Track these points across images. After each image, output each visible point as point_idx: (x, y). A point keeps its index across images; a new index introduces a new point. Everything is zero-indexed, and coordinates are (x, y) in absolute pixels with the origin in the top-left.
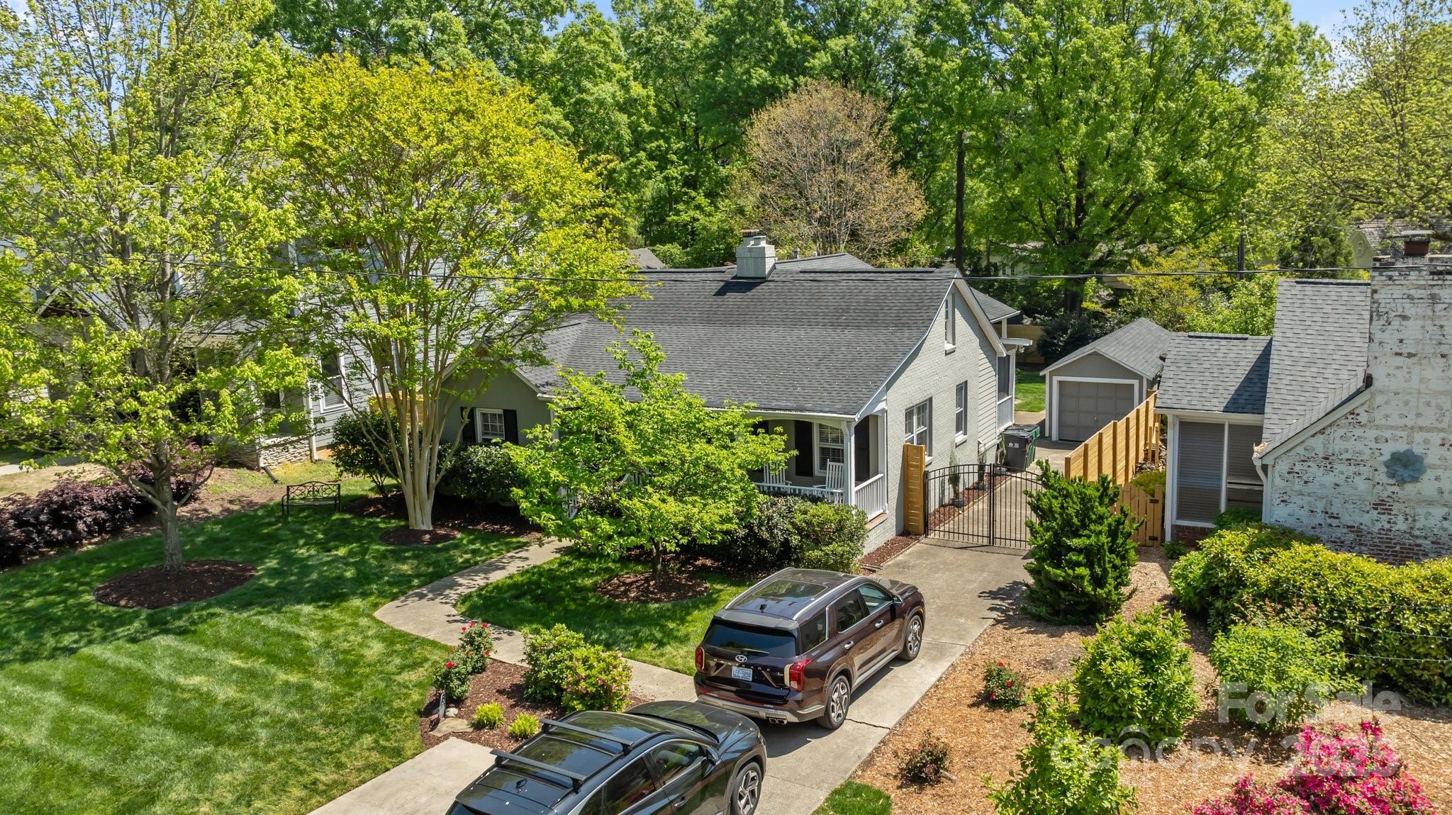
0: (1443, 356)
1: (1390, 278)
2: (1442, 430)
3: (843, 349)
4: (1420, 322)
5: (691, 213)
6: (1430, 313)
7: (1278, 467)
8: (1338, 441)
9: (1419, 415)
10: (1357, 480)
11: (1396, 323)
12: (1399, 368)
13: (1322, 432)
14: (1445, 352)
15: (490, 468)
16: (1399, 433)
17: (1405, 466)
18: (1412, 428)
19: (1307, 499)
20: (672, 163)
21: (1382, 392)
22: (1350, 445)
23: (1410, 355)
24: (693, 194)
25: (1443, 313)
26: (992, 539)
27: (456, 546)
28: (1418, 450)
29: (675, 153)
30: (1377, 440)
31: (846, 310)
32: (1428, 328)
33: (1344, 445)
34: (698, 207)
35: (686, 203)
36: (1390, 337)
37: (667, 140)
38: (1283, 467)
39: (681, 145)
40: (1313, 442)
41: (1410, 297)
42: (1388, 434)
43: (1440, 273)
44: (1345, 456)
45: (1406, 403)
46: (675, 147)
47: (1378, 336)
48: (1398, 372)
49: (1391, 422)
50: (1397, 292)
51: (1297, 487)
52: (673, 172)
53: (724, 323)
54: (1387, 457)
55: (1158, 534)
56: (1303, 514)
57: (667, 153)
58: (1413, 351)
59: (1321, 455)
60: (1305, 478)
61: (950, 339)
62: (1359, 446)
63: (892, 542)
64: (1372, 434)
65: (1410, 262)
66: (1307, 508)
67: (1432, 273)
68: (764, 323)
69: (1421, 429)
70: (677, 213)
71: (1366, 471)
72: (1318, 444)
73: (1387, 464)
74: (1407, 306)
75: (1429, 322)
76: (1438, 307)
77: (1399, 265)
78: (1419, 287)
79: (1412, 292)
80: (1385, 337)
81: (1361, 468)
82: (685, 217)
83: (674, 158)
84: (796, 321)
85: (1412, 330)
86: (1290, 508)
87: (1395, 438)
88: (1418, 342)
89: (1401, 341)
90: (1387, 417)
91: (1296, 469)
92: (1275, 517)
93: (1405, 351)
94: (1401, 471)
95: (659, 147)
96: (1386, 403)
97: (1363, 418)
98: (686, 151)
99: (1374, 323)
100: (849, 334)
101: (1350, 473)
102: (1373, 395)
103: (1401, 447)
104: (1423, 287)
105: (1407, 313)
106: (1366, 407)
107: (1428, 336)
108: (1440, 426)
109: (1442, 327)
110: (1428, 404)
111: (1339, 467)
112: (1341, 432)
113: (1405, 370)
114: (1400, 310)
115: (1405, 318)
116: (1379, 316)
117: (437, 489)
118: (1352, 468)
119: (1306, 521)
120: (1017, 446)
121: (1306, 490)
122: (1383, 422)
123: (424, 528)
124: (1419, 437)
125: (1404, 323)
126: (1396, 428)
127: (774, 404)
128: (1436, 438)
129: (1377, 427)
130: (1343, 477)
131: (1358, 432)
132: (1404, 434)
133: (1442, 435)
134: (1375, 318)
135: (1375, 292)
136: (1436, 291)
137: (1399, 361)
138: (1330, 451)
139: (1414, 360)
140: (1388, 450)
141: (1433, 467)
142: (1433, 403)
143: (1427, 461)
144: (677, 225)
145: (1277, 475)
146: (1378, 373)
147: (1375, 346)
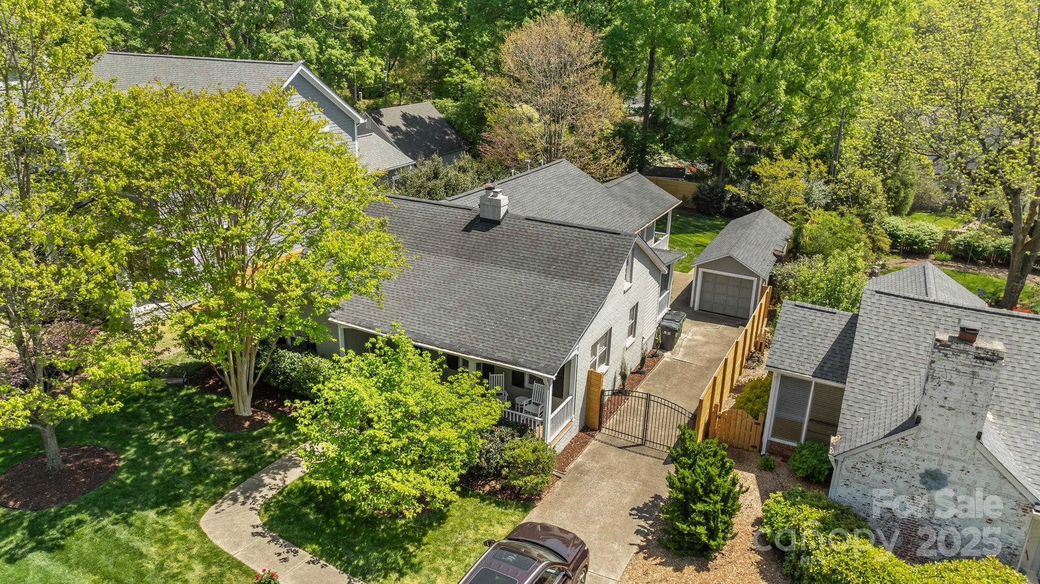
0: (973, 414)
1: (946, 355)
2: (964, 461)
3: (551, 300)
4: (962, 389)
5: (461, 76)
6: (970, 384)
7: (845, 463)
8: (890, 454)
9: (949, 448)
10: (899, 481)
11: (944, 386)
12: (941, 415)
13: (880, 447)
14: (975, 411)
15: (293, 374)
16: (933, 457)
17: (934, 479)
18: (943, 456)
19: (862, 486)
20: (449, 37)
21: (926, 429)
22: (898, 458)
23: (950, 409)
24: (463, 62)
25: (979, 385)
26: (644, 438)
27: (268, 434)
28: (944, 470)
29: (451, 30)
30: (917, 459)
31: (555, 260)
32: (966, 393)
33: (893, 457)
34: (466, 71)
35: (458, 68)
36: (938, 394)
37: (446, 21)
38: (849, 463)
39: (456, 24)
40: (872, 452)
41: (957, 371)
42: (926, 456)
43: (982, 358)
44: (893, 464)
45: (942, 439)
46: (451, 26)
47: (930, 392)
48: (940, 418)
49: (929, 449)
50: (949, 365)
51: (856, 478)
52: (450, 44)
53: (469, 258)
54: (922, 471)
55: (757, 445)
56: (858, 495)
57: (445, 29)
58: (953, 406)
59: (877, 461)
60: (863, 473)
61: (628, 279)
62: (904, 460)
63: (575, 440)
64: (914, 454)
65: (962, 347)
66: (861, 492)
67: (976, 358)
68: (496, 263)
69: (949, 457)
70: (451, 75)
71: (906, 477)
72: (876, 454)
73: (921, 475)
74: (954, 376)
75: (968, 390)
76: (976, 381)
77: (953, 346)
78: (965, 365)
79: (960, 367)
80: (935, 393)
81: (903, 474)
82: (457, 79)
83: (450, 34)
84: (518, 264)
85: (955, 393)
86: (849, 490)
87: (930, 460)
88: (957, 401)
89: (946, 398)
90: (926, 445)
91: (858, 466)
92: (839, 493)
93: (947, 405)
94: (930, 482)
95: (439, 25)
96: (928, 436)
97: (910, 443)
98: (459, 29)
99: (929, 382)
100: (556, 283)
101: (895, 476)
102: (919, 430)
103: (933, 466)
104: (969, 366)
105: (953, 381)
106: (913, 436)
107: (965, 399)
108: (962, 458)
109: (976, 394)
110: (957, 443)
111: (887, 470)
112: (893, 449)
113: (945, 417)
114: (949, 378)
115: (951, 383)
116: (933, 378)
117: (254, 389)
118: (897, 473)
119: (859, 500)
120: (669, 333)
121: (863, 480)
122: (924, 448)
123: (246, 414)
124: (946, 462)
125: (950, 387)
126: (931, 453)
127: (497, 354)
128: (958, 465)
129: (919, 451)
130: (890, 477)
131: (905, 451)
132: (937, 459)
133: (963, 464)
134: (930, 379)
135: (933, 362)
136: (976, 370)
137: (942, 411)
138: (883, 460)
139: (952, 412)
140: (923, 467)
141: (953, 483)
142: (961, 442)
143: (950, 479)
144: (451, 84)
145: (844, 467)
146: (925, 415)
147: (926, 398)
